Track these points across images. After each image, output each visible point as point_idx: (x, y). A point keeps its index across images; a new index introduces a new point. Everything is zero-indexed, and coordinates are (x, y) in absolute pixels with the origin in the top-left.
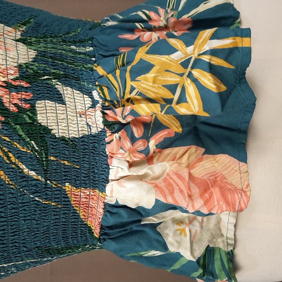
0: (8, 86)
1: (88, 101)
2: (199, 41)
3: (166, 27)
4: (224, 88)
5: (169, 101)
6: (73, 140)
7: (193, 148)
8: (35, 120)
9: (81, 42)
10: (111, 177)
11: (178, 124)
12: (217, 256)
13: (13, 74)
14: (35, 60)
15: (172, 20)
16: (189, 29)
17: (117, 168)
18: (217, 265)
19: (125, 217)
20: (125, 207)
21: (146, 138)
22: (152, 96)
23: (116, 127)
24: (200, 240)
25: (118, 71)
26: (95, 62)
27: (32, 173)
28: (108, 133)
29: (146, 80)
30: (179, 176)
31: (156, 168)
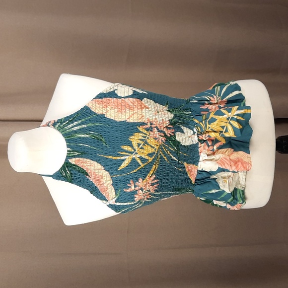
0: (167, 127)
1: (192, 132)
2: (233, 111)
3: (217, 103)
4: (241, 127)
5: (222, 132)
6: (187, 146)
7: (230, 149)
8: (175, 139)
9: (186, 110)
10: (200, 160)
11: (224, 140)
12: (238, 192)
13: (168, 123)
14: (174, 118)
15: (220, 101)
16: (226, 104)
17: (203, 156)
18: (238, 196)
19: (205, 175)
20: (205, 171)
21: (213, 145)
22: (215, 130)
23: (202, 141)
24: (232, 185)
25: (204, 122)
26: (193, 118)
27: (175, 158)
28: (200, 144)
29: (214, 124)
30: (226, 159)
31: (217, 156)
